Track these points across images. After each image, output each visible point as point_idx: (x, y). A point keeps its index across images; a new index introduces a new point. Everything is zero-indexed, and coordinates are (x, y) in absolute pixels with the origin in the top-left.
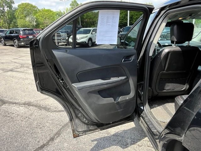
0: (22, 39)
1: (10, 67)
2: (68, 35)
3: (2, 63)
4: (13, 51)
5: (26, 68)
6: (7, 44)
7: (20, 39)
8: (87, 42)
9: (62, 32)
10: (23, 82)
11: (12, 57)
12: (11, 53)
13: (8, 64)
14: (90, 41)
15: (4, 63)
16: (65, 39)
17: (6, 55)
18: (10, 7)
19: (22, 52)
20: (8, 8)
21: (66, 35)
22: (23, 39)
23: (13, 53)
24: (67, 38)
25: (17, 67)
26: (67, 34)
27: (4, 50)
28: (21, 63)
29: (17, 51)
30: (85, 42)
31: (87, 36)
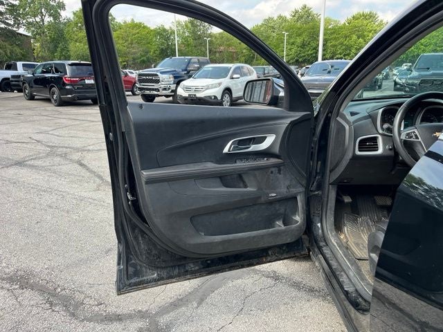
0: (68, 85)
1: (21, 155)
2: (177, 80)
3: (8, 142)
4: (46, 113)
5: (58, 159)
6: (36, 97)
7: (64, 84)
8: (219, 98)
9: (162, 73)
10: (37, 200)
11: (39, 127)
12: (38, 118)
13: (19, 145)
14: (227, 95)
15: (11, 142)
16: (169, 89)
17: (26, 121)
18: (56, 16)
19: (64, 116)
20: (52, 19)
21: (172, 79)
22: (72, 85)
23: (42, 118)
24: (173, 87)
25: (40, 153)
26: (175, 77)
27: (27, 109)
28: (51, 144)
29: (54, 113)
30: (215, 96)
31: (220, 84)
